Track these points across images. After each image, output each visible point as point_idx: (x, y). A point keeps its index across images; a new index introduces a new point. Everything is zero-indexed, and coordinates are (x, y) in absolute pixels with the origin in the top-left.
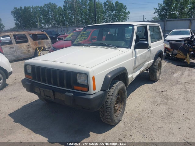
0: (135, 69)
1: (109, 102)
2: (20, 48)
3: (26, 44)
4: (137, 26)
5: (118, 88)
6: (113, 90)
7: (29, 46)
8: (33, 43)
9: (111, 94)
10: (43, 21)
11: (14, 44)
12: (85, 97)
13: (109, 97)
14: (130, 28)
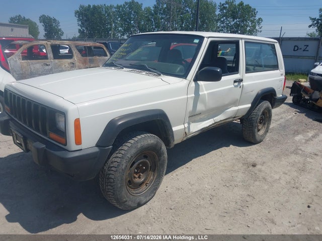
0: (194, 116)
1: (113, 169)
2: (60, 65)
3: (69, 61)
4: (210, 39)
5: (139, 147)
6: (126, 148)
7: (73, 64)
8: (80, 60)
9: (120, 155)
10: (120, 29)
11: (51, 59)
12: (59, 153)
13: (116, 160)
14: (196, 41)
